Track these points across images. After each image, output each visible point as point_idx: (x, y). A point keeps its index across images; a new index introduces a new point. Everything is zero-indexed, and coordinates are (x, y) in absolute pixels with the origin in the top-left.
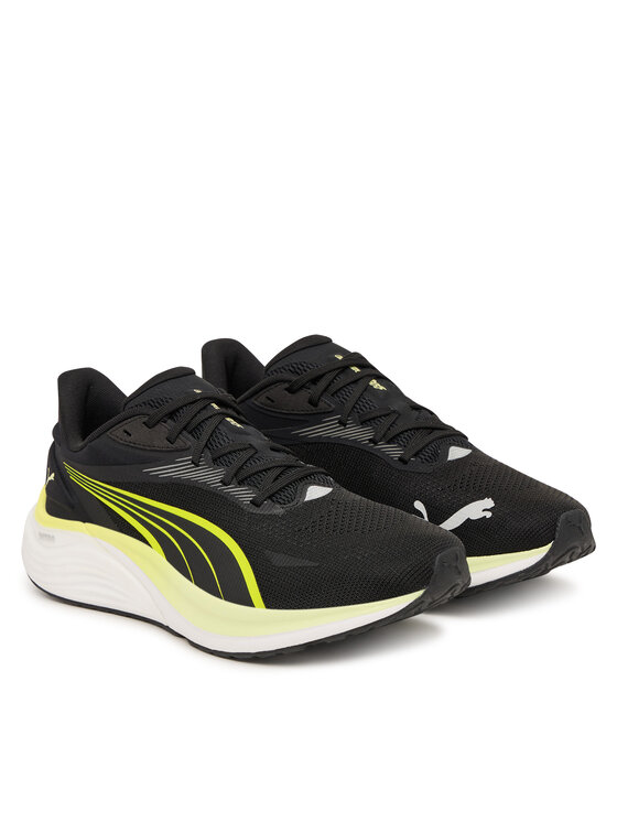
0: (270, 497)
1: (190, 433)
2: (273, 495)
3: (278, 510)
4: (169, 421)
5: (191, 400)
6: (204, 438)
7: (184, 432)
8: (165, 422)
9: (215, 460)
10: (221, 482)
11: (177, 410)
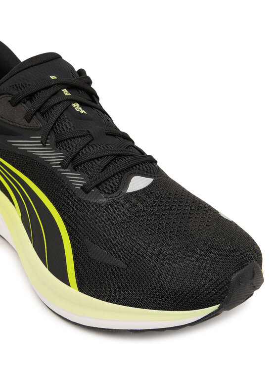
0: (97, 186)
1: (42, 115)
2: (100, 184)
3: (103, 200)
4: (28, 102)
5: (47, 85)
6: (52, 122)
7: (38, 114)
8: (25, 103)
9: (57, 143)
10: (60, 164)
11: (36, 93)
